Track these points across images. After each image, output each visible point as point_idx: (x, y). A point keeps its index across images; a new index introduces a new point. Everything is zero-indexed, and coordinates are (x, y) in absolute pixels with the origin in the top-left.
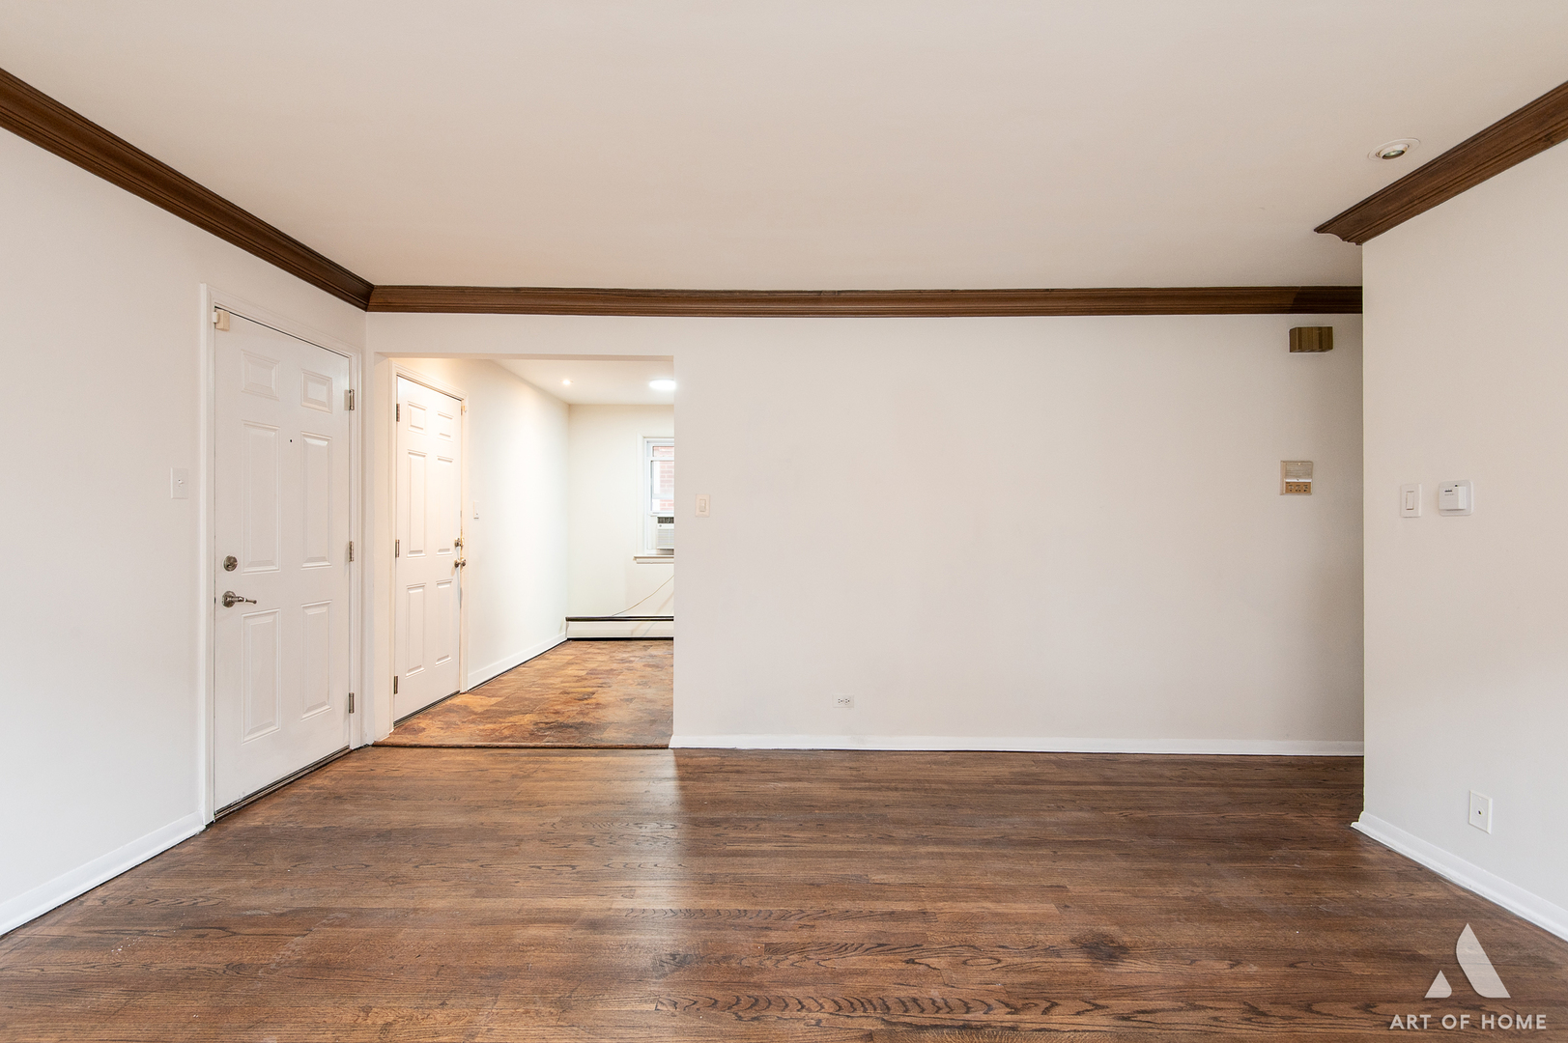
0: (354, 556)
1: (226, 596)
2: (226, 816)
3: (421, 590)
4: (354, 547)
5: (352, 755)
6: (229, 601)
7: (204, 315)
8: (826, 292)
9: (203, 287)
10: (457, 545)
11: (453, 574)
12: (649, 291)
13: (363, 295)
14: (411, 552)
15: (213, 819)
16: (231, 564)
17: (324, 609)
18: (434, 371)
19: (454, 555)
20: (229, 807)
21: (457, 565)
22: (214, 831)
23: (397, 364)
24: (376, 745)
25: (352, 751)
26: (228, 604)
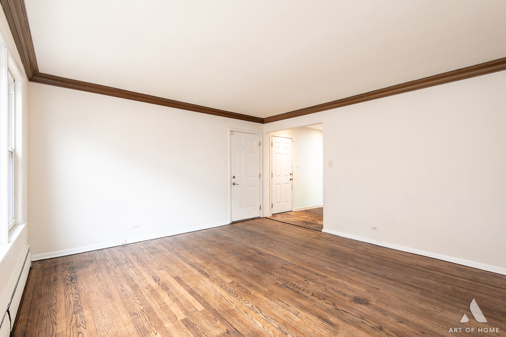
0: (261, 176)
1: (234, 183)
2: (233, 223)
3: (280, 185)
4: (261, 175)
5: (261, 219)
6: (234, 184)
7: (229, 133)
8: (364, 94)
9: (228, 128)
10: (291, 175)
11: (289, 182)
12: (314, 106)
13: (262, 121)
14: (276, 176)
15: (231, 223)
16: (234, 177)
17: (254, 187)
18: (284, 134)
19: (290, 177)
20: (234, 222)
21: (291, 180)
22: (230, 225)
23: (271, 134)
24: (265, 218)
25: (261, 218)
26: (234, 185)
